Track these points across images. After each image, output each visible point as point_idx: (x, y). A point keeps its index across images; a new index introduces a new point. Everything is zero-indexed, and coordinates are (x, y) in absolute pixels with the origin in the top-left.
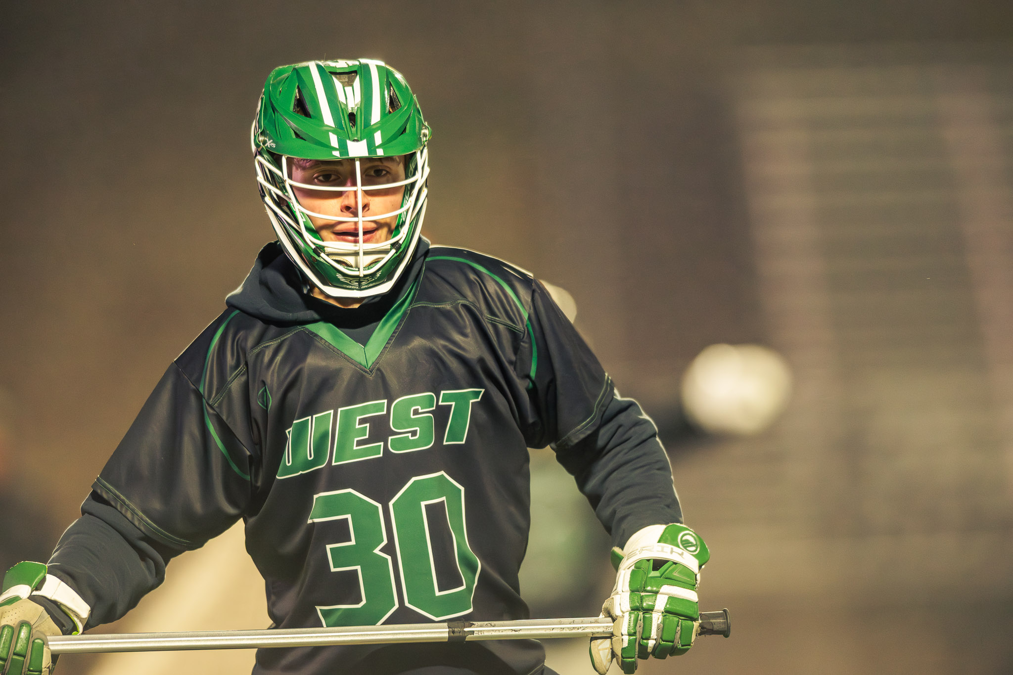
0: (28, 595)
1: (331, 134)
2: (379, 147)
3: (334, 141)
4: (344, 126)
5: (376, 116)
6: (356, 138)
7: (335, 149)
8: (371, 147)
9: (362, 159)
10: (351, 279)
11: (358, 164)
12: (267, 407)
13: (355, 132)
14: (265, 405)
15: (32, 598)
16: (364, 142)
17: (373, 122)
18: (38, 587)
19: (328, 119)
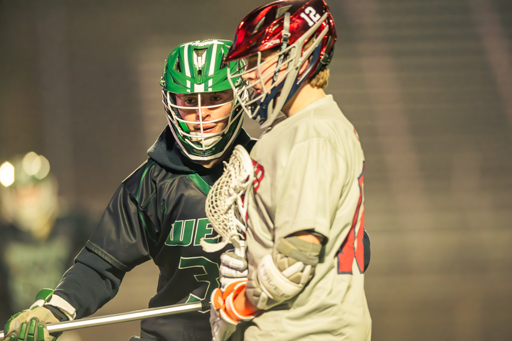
0: (43, 305)
1: (187, 81)
2: (210, 87)
3: (188, 84)
4: (195, 77)
5: (211, 72)
6: (199, 83)
7: (189, 88)
8: (206, 87)
9: (202, 94)
10: (200, 151)
11: (199, 96)
12: (164, 212)
13: (200, 80)
14: (163, 210)
15: (44, 306)
16: (203, 85)
17: (209, 75)
18: (48, 301)
19: (188, 73)
